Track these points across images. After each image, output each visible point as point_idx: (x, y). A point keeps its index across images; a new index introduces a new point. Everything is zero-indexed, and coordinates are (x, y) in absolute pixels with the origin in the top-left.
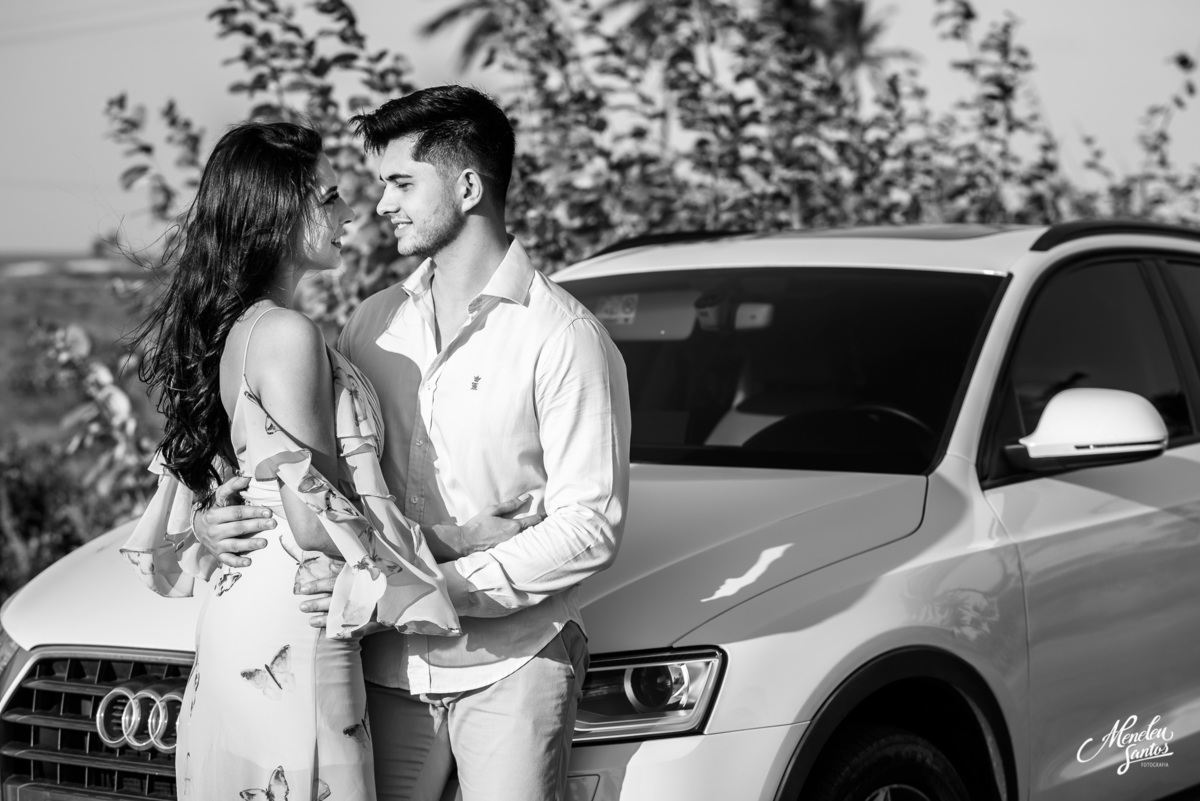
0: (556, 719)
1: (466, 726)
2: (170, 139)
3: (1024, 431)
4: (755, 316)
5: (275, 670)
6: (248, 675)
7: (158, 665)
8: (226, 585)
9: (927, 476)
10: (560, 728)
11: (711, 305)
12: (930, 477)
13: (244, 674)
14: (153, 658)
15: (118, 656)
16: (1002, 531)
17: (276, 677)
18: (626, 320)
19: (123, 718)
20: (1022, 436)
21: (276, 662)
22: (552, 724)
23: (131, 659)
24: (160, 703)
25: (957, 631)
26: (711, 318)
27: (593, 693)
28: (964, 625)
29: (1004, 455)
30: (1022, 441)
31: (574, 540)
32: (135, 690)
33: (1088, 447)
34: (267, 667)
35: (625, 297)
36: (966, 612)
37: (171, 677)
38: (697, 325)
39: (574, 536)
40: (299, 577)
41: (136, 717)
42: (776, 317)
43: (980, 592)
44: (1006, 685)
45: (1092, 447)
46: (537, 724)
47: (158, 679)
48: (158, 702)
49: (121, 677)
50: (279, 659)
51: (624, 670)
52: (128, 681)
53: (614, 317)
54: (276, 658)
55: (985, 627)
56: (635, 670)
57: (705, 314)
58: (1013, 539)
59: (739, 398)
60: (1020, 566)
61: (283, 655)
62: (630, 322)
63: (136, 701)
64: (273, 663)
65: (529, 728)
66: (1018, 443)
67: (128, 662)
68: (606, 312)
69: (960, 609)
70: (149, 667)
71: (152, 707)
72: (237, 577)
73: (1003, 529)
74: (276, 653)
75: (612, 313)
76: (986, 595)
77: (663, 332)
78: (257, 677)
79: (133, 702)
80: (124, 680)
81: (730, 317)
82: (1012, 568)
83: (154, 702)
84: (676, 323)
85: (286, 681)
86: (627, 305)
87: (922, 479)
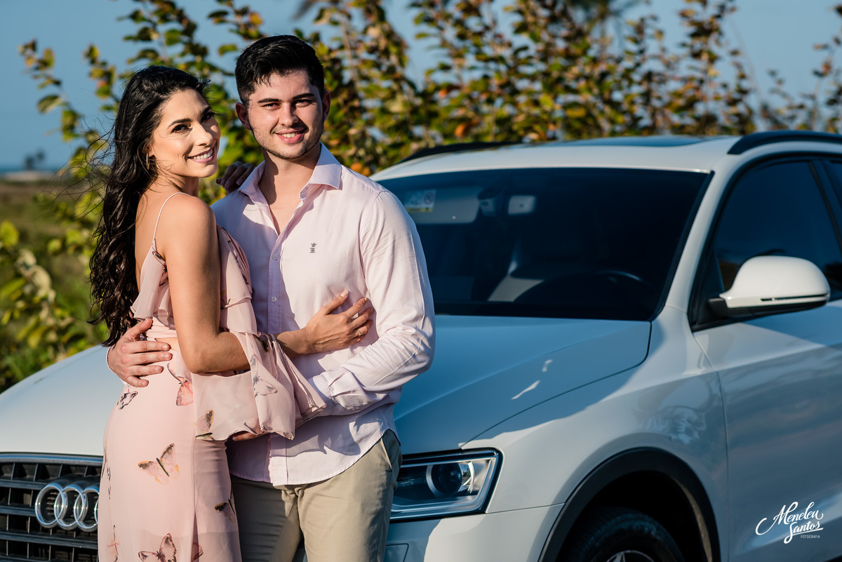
0: (378, 502)
1: (311, 507)
2: (91, 75)
3: (723, 289)
4: (523, 205)
5: (164, 462)
6: (143, 466)
7: (81, 467)
8: (126, 401)
9: (651, 322)
10: (381, 509)
11: (490, 197)
12: (653, 323)
13: (141, 465)
14: (77, 462)
15: (51, 460)
16: (707, 363)
17: (164, 467)
18: (427, 209)
19: (55, 506)
20: (722, 292)
21: (164, 456)
22: (375, 506)
23: (60, 462)
24: (82, 494)
25: (674, 437)
26: (490, 206)
27: (403, 483)
28: (679, 433)
29: (708, 306)
30: (722, 296)
31: (403, 351)
32: (63, 485)
33: (770, 299)
34: (158, 460)
35: (426, 192)
36: (681, 423)
37: (90, 476)
38: (480, 212)
39: (403, 347)
40: (180, 394)
41: (64, 506)
42: (538, 205)
43: (691, 408)
44: (710, 478)
45: (773, 299)
46: (364, 506)
47: (81, 477)
48: (80, 494)
49: (53, 476)
50: (167, 454)
51: (426, 467)
52: (58, 479)
53: (418, 206)
54: (165, 453)
55: (696, 435)
56: (434, 466)
57: (486, 204)
58: (715, 368)
59: (513, 267)
60: (720, 388)
61: (170, 451)
62: (430, 210)
63: (65, 493)
64: (162, 457)
65: (358, 509)
66: (719, 297)
67: (59, 465)
68: (412, 203)
69: (677, 421)
70: (74, 468)
71: (76, 498)
72: (134, 395)
73: (708, 361)
74: (164, 449)
75: (416, 203)
76: (696, 411)
77: (454, 217)
78: (151, 467)
79: (62, 493)
80: (56, 478)
81: (504, 206)
82: (716, 390)
83: (78, 494)
84: (465, 211)
85: (172, 470)
86: (428, 197)
87: (647, 324)
